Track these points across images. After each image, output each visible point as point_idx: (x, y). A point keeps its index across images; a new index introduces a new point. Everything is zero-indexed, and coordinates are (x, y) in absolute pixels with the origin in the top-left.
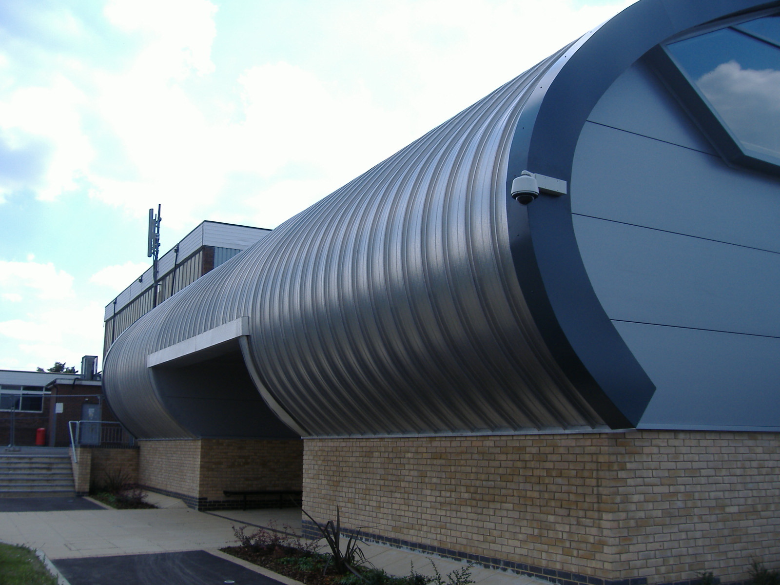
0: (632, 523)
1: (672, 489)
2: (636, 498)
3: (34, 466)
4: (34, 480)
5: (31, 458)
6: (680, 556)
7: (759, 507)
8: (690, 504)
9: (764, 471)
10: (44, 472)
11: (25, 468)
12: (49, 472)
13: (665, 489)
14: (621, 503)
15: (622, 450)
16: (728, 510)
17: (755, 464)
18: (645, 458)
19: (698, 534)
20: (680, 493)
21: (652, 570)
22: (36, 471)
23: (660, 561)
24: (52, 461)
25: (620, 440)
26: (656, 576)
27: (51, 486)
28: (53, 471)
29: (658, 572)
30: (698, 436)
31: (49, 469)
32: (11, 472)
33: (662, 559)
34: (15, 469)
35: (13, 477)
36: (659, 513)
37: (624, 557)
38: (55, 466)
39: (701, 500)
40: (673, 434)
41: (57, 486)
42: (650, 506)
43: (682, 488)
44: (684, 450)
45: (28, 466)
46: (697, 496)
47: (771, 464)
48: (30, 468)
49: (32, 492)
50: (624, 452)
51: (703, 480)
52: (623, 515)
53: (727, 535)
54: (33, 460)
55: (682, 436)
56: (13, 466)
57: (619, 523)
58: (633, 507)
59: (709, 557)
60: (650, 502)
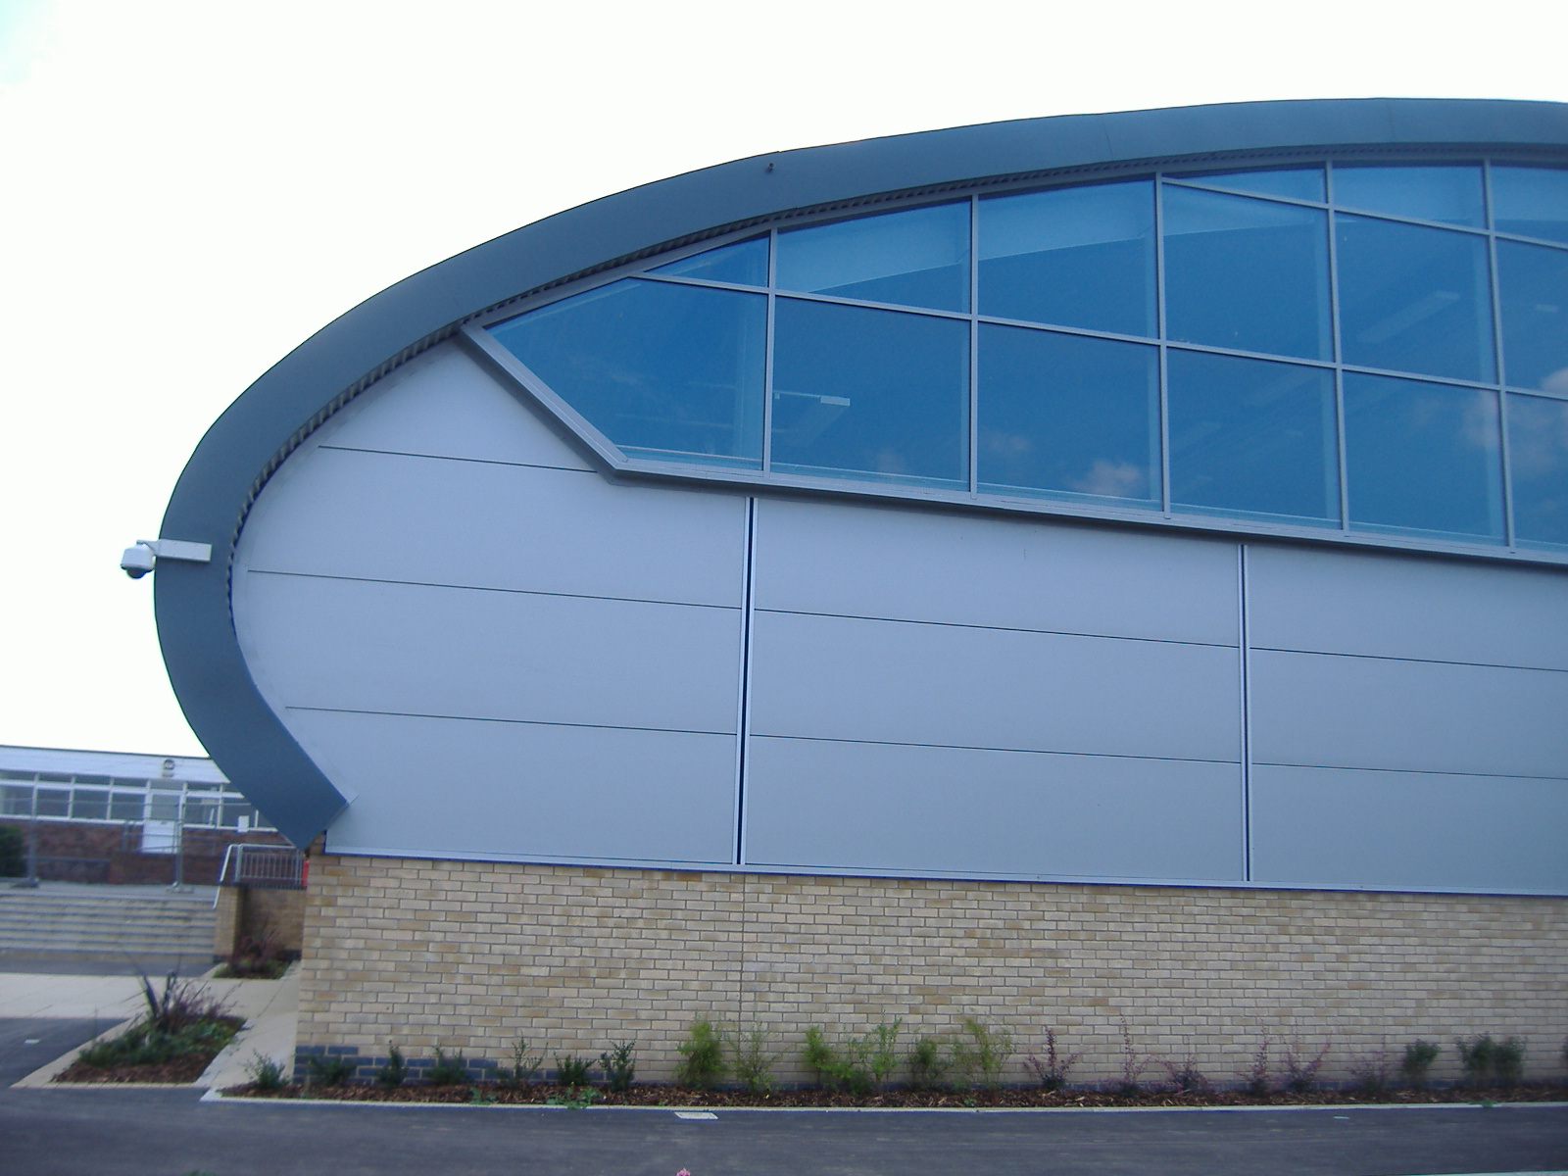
0: (340, 975)
1: (418, 936)
2: (349, 943)
3: (167, 913)
4: (157, 936)
5: (165, 902)
6: (423, 1025)
7: (593, 973)
8: (450, 958)
9: (611, 922)
10: (180, 923)
11: (149, 918)
12: (187, 924)
13: (407, 936)
14: (322, 947)
15: (333, 880)
16: (525, 971)
17: (594, 911)
18: (372, 893)
19: (460, 1000)
20: (433, 941)
21: (371, 1039)
22: (167, 922)
23: (386, 1028)
24: (197, 907)
25: (330, 867)
26: (376, 1047)
27: (181, 945)
28: (193, 923)
29: (378, 1042)
30: (479, 868)
31: (186, 919)
32: (128, 922)
33: (390, 1026)
34: (135, 918)
35: (129, 930)
36: (391, 966)
37: (318, 1017)
38: (199, 915)
39: (474, 954)
40: (430, 863)
41: (188, 945)
42: (375, 955)
43: (439, 937)
44: (447, 886)
45: (157, 913)
46: (465, 948)
47: (627, 913)
48: (159, 918)
49: (147, 954)
50: (335, 882)
51: (480, 928)
52: (324, 964)
53: (520, 1004)
54: (169, 906)
55: (446, 866)
56: (135, 913)
57: (315, 974)
58: (344, 955)
59: (480, 1032)
60: (375, 950)
